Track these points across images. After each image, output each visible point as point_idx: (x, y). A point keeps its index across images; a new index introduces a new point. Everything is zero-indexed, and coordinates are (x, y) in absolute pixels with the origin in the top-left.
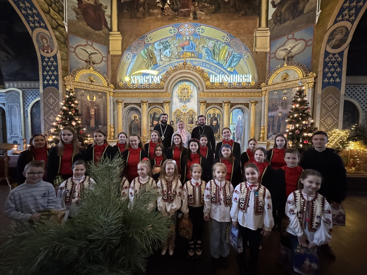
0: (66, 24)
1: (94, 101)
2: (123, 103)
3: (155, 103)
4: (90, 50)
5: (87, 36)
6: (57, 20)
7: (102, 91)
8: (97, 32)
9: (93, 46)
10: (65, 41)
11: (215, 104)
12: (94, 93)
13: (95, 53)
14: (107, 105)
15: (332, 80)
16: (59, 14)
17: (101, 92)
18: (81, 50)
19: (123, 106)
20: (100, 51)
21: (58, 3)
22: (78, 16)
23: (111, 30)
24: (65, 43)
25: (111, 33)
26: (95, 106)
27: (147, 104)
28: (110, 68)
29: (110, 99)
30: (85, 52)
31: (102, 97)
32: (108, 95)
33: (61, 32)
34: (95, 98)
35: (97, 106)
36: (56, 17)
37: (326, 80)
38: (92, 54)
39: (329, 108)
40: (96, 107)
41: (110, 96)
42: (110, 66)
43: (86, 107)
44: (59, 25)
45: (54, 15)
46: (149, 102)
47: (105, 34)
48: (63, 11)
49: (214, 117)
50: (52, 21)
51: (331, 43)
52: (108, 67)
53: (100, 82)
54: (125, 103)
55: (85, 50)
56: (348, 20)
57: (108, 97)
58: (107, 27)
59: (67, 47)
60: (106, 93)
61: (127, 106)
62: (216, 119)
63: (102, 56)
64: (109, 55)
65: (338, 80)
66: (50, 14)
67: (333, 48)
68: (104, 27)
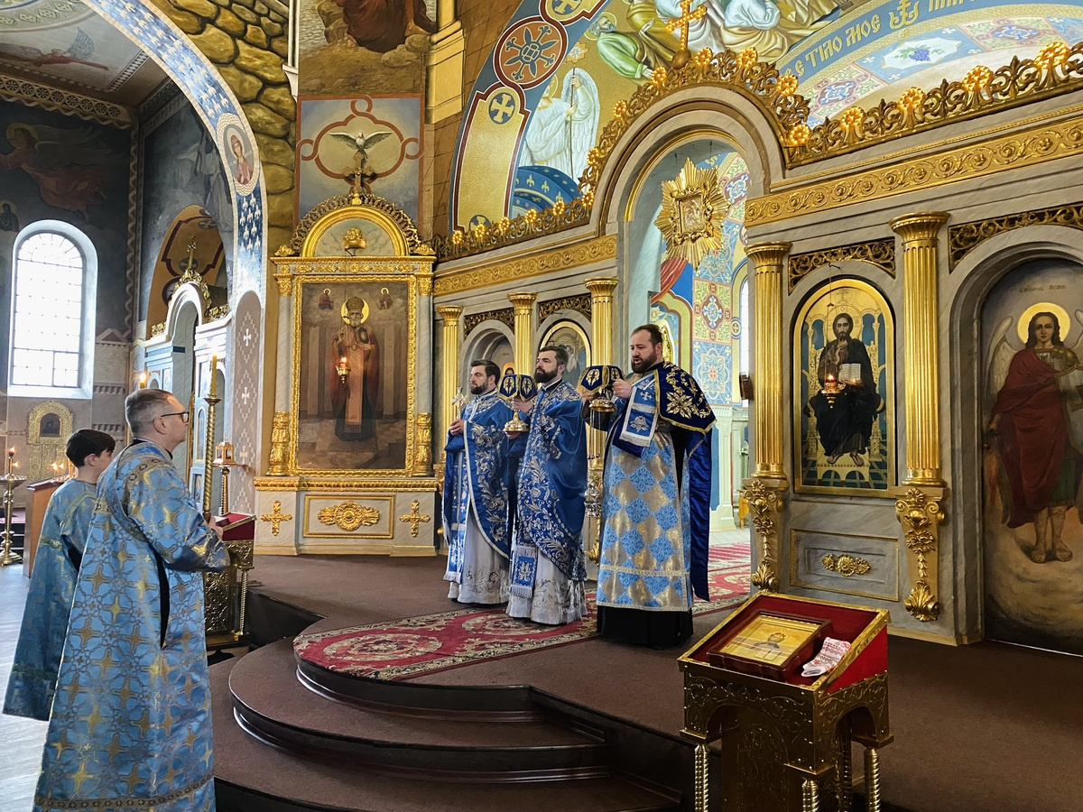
0: (292, 72)
1: (362, 321)
2: (461, 318)
3: (562, 299)
4: (361, 131)
5: (356, 84)
6: (261, 73)
7: (389, 278)
8: (386, 56)
9: (372, 112)
10: (285, 127)
11: (848, 249)
12: (365, 290)
13: (378, 137)
14: (407, 331)
16: (269, 48)
17: (387, 284)
18: (333, 139)
19: (462, 331)
20: (394, 122)
21: (267, 15)
22: (331, 27)
23: (434, 28)
24: (285, 138)
25: (435, 38)
26: (366, 342)
27: (534, 306)
28: (429, 181)
29: (418, 304)
30: (344, 143)
31: (390, 304)
32: (413, 289)
33: (272, 105)
34: (366, 311)
35: (373, 339)
36: (258, 62)
38: (368, 142)
40: (368, 346)
41: (420, 294)
42: (432, 172)
43: (336, 349)
44: (267, 83)
45: (250, 60)
46: (541, 298)
47: (415, 50)
48: (283, 34)
49: (841, 336)
50: (242, 82)
52: (421, 177)
53: (383, 245)
54: (467, 317)
55: (347, 138)
57: (413, 301)
58: (422, 20)
59: (293, 147)
60: (405, 286)
61: (473, 326)
62: (856, 353)
63: (401, 138)
64: (427, 127)
66: (236, 61)
68: (412, 25)
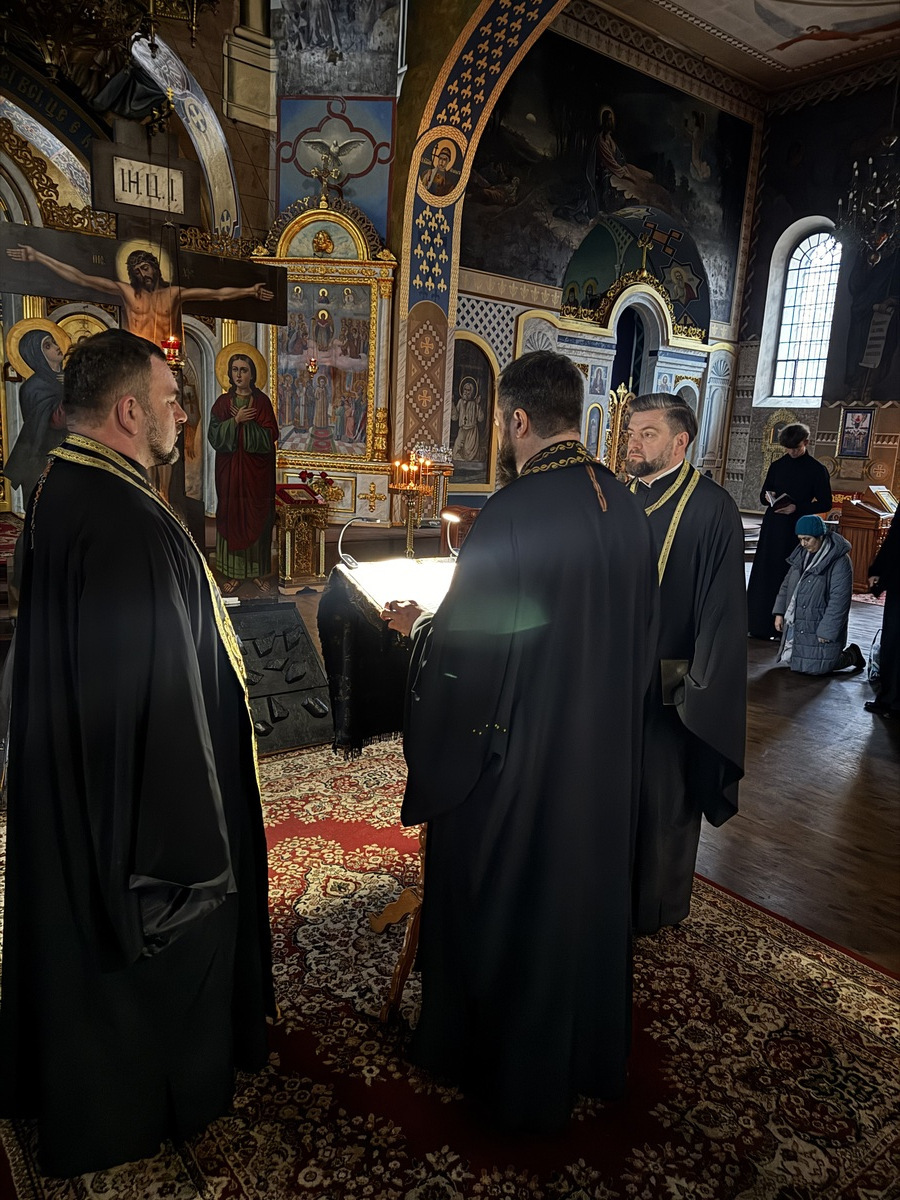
15: (430, 283)
37: (418, 281)
39: (423, 363)
51: (427, 176)
56: (458, 126)
65: (442, 285)
67: (432, 191)
